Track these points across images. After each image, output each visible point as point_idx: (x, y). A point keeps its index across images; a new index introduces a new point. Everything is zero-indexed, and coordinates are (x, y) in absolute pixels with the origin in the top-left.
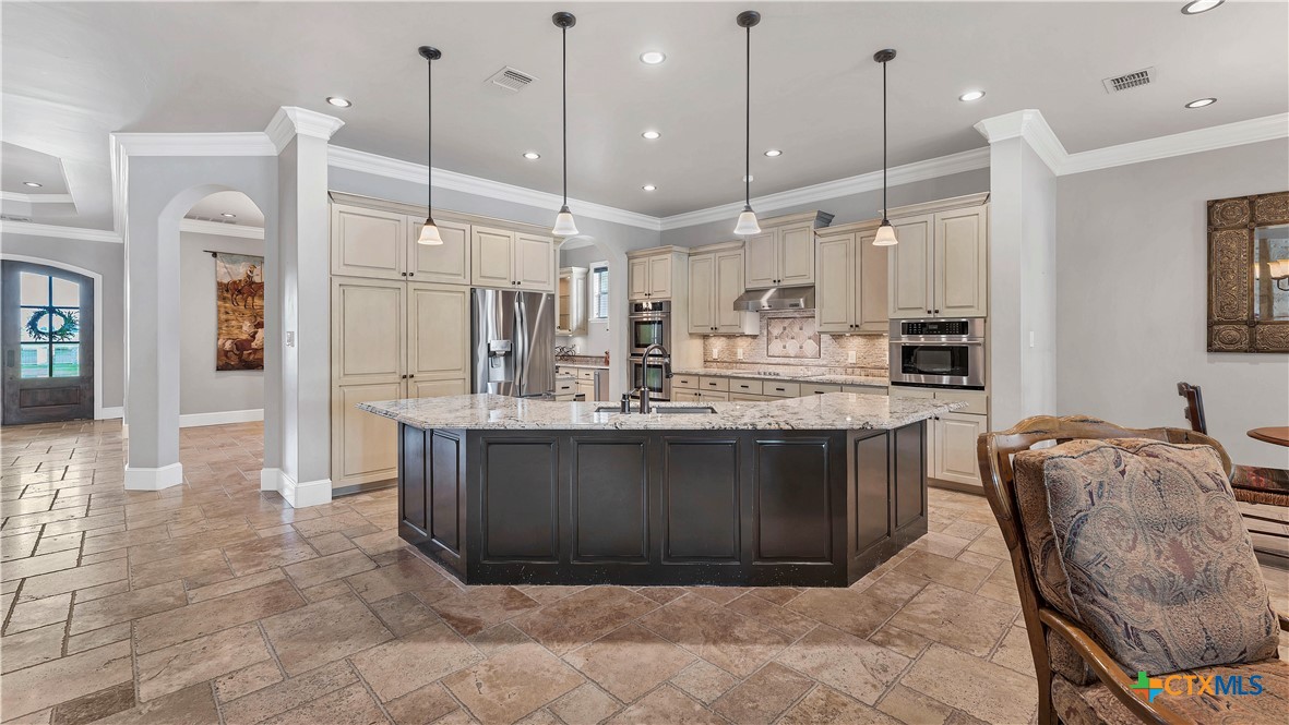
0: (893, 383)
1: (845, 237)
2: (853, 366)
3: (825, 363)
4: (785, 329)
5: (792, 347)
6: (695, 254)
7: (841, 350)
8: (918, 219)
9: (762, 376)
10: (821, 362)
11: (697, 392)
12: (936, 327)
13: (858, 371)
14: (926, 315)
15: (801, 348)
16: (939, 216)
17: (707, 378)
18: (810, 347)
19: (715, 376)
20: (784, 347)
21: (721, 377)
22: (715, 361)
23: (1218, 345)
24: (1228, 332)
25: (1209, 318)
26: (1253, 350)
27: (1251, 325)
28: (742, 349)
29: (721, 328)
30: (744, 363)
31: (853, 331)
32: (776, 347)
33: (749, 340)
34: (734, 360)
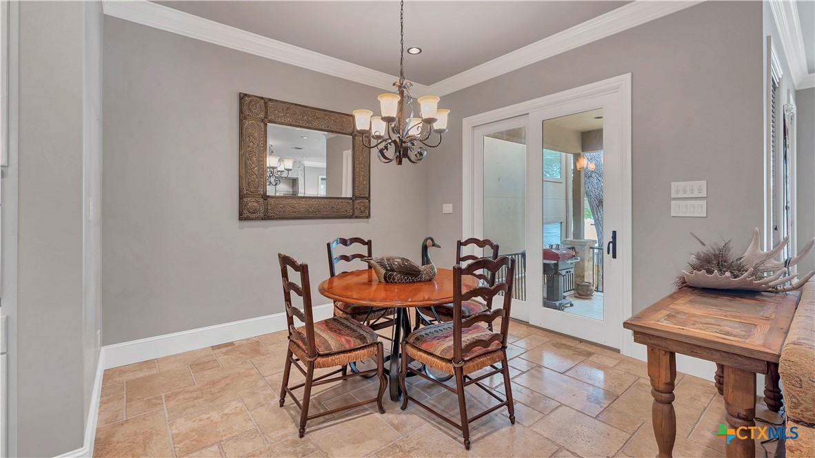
23: (246, 214)
24: (252, 203)
25: (240, 191)
26: (266, 218)
27: (265, 197)
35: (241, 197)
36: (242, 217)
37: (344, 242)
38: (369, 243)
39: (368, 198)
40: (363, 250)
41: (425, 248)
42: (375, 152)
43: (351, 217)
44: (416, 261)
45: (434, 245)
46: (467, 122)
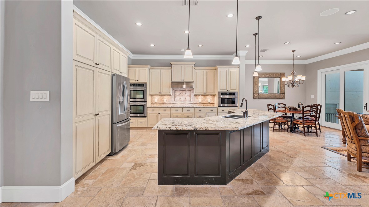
0: (219, 107)
1: (202, 70)
2: (200, 103)
3: (192, 102)
4: (180, 93)
5: (183, 98)
6: (152, 69)
7: (197, 99)
8: (225, 69)
9: (182, 107)
10: (191, 102)
11: (158, 113)
12: (229, 94)
13: (201, 104)
14: (227, 91)
15: (185, 99)
16: (229, 69)
18: (188, 98)
19: (166, 107)
20: (180, 99)
21: (168, 108)
22: (156, 103)
23: (255, 97)
24: (256, 95)
25: (254, 93)
26: (259, 98)
27: (259, 94)
28: (166, 99)
29: (163, 93)
30: (166, 103)
31: (204, 94)
32: (177, 98)
33: (169, 96)
34: (163, 102)
35: (254, 94)
36: (254, 98)
37: (279, 104)
38: (285, 104)
39: (285, 94)
40: (283, 106)
41: (299, 105)
42: (286, 86)
43: (279, 99)
44: (297, 107)
45: (301, 104)
46: (319, 71)
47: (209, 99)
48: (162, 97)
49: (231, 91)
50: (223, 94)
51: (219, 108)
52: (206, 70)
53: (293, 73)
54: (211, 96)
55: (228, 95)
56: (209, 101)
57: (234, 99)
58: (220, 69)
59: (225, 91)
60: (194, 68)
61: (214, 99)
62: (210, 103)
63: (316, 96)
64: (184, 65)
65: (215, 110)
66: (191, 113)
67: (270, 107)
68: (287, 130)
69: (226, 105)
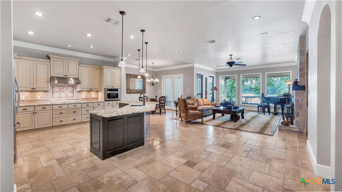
1: (88, 68)
2: (84, 99)
3: (75, 98)
4: (60, 89)
5: (63, 95)
7: (80, 95)
8: (110, 69)
9: (68, 103)
15: (67, 95)
16: (114, 70)
17: (41, 107)
18: (70, 94)
19: (45, 105)
20: (60, 95)
21: (48, 105)
24: (128, 91)
26: (130, 93)
27: (130, 90)
28: (39, 96)
29: (37, 88)
30: (40, 100)
31: (90, 90)
32: (56, 95)
33: (43, 93)
34: (35, 99)
35: (127, 90)
36: (127, 93)
38: (147, 97)
39: (145, 90)
41: (156, 97)
44: (155, 98)
46: (163, 77)
47: (93, 95)
48: (33, 93)
49: (115, 88)
50: (108, 90)
51: (105, 102)
52: (91, 68)
53: (153, 77)
54: (95, 92)
55: (113, 91)
56: (93, 96)
57: (117, 94)
58: (106, 69)
59: (111, 88)
60: (79, 65)
61: (98, 95)
62: (94, 98)
63: (161, 92)
64: (66, 61)
65: (102, 104)
66: (78, 109)
67: (141, 99)
68: (151, 113)
69: (111, 99)
